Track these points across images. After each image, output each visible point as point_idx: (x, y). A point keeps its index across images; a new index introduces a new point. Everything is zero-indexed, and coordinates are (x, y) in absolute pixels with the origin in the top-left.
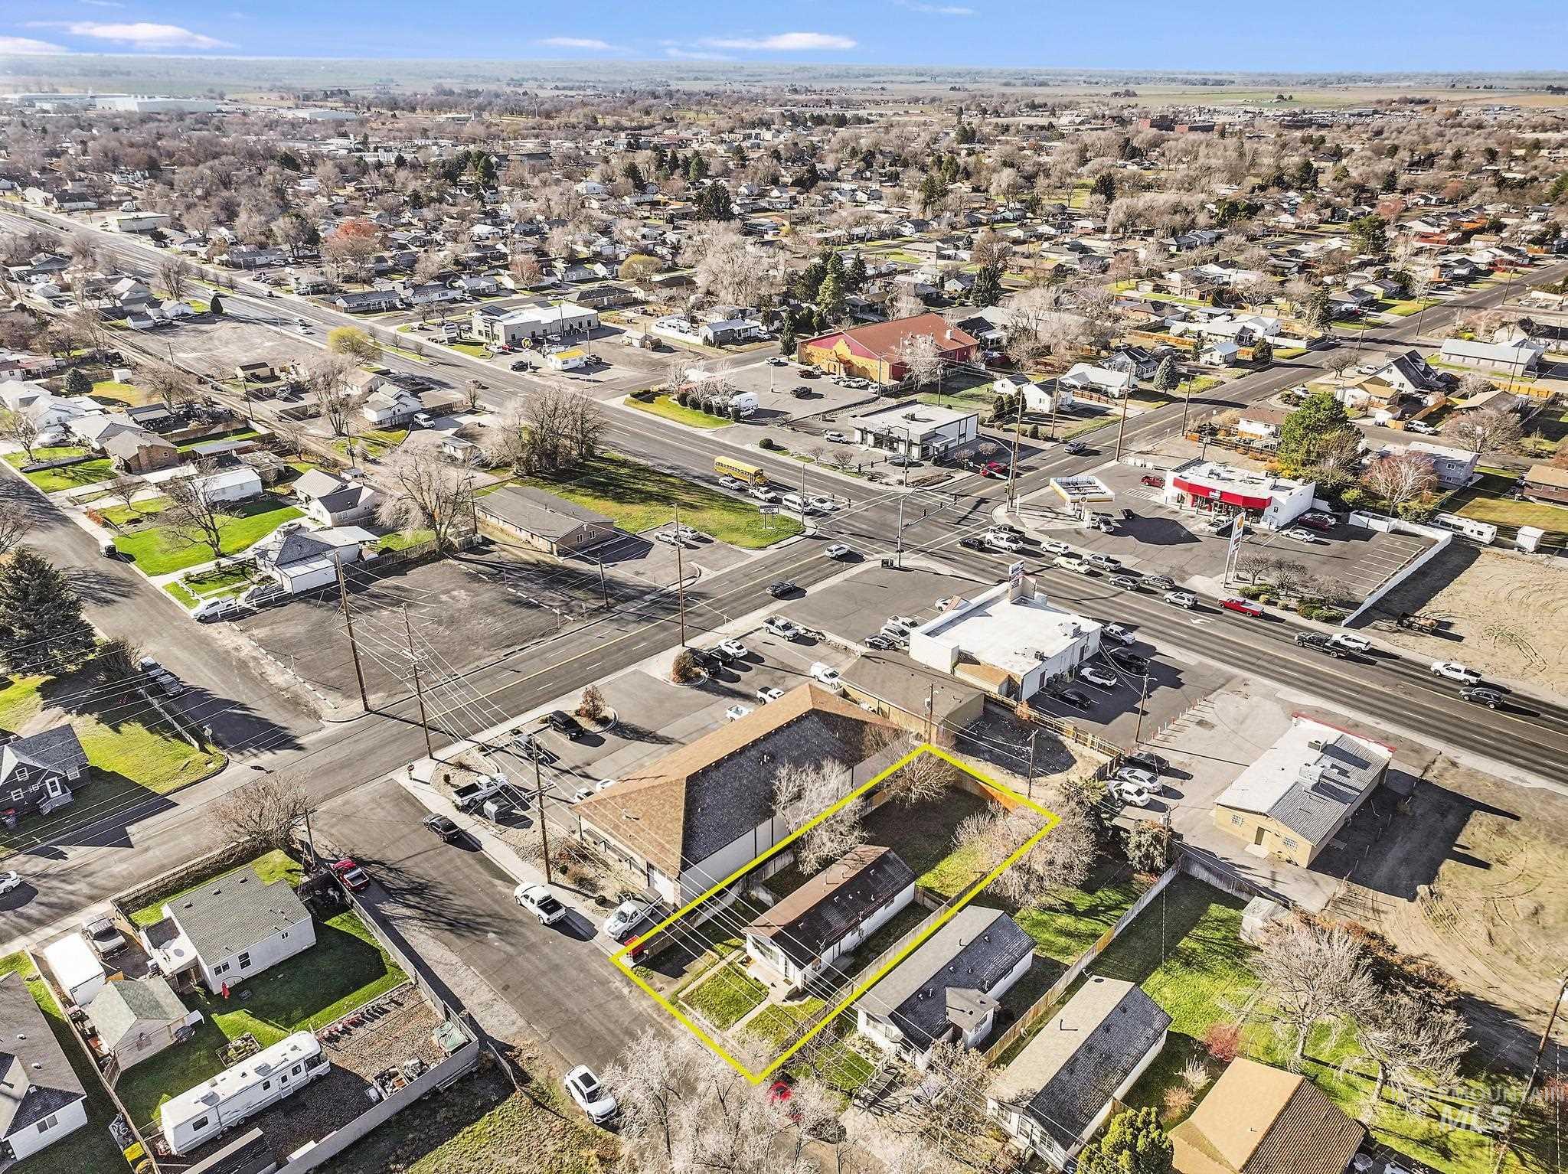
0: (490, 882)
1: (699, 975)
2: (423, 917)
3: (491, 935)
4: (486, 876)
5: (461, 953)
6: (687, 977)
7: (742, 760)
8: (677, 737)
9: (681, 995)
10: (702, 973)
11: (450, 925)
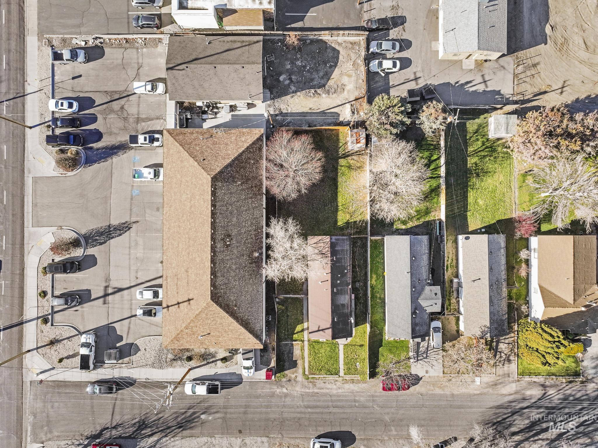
1: (303, 358)
2: (164, 434)
3: (203, 417)
5: (202, 435)
6: (299, 362)
7: (220, 257)
9: (307, 373)
10: (303, 355)
11: (180, 427)
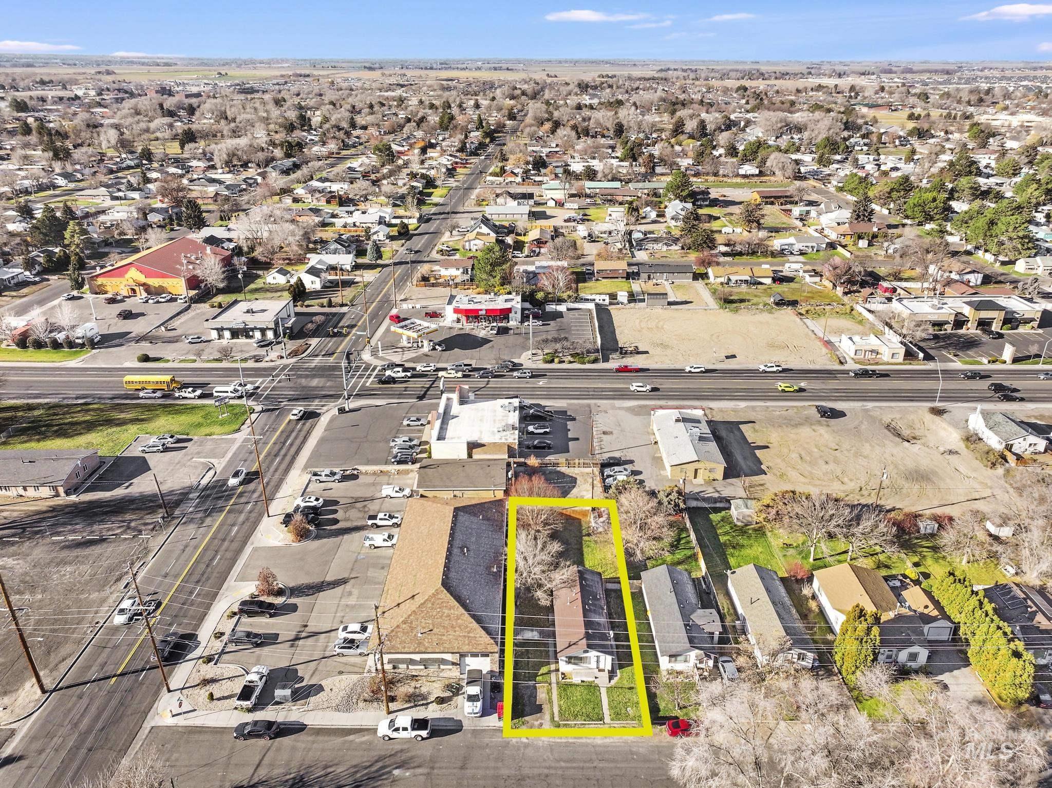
0: (345, 742)
1: (551, 702)
3: (396, 772)
4: (339, 740)
6: (546, 707)
8: (346, 576)
9: (556, 719)
10: (550, 699)
